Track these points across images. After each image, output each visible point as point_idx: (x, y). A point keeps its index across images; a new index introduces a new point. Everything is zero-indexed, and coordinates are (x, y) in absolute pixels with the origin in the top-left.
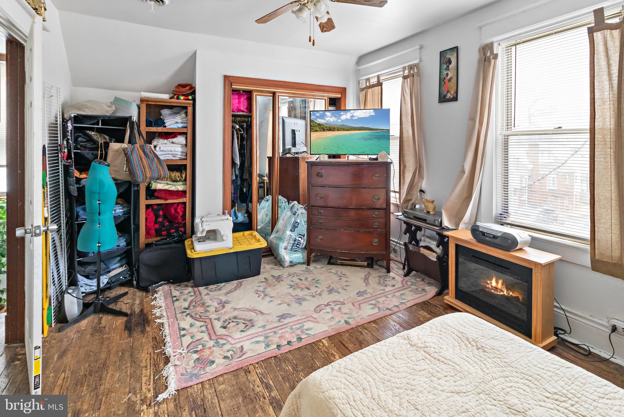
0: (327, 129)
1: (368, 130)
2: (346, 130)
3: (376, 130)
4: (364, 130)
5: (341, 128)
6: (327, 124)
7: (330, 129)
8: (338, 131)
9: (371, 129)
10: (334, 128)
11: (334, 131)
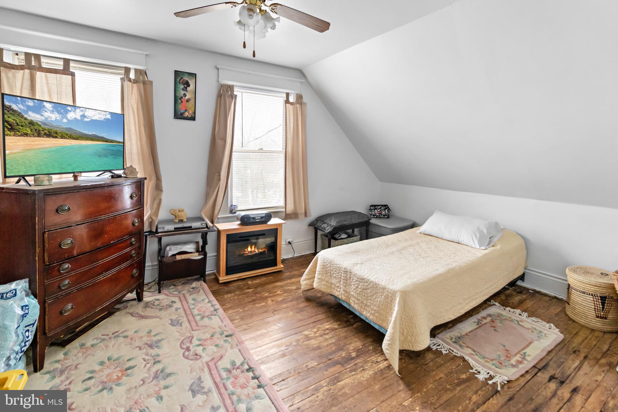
0: (45, 134)
1: (103, 141)
2: (74, 139)
3: (112, 141)
4: (98, 141)
5: (67, 135)
6: (45, 124)
7: (50, 134)
8: (62, 138)
9: (107, 141)
10: (56, 133)
11: (56, 137)
